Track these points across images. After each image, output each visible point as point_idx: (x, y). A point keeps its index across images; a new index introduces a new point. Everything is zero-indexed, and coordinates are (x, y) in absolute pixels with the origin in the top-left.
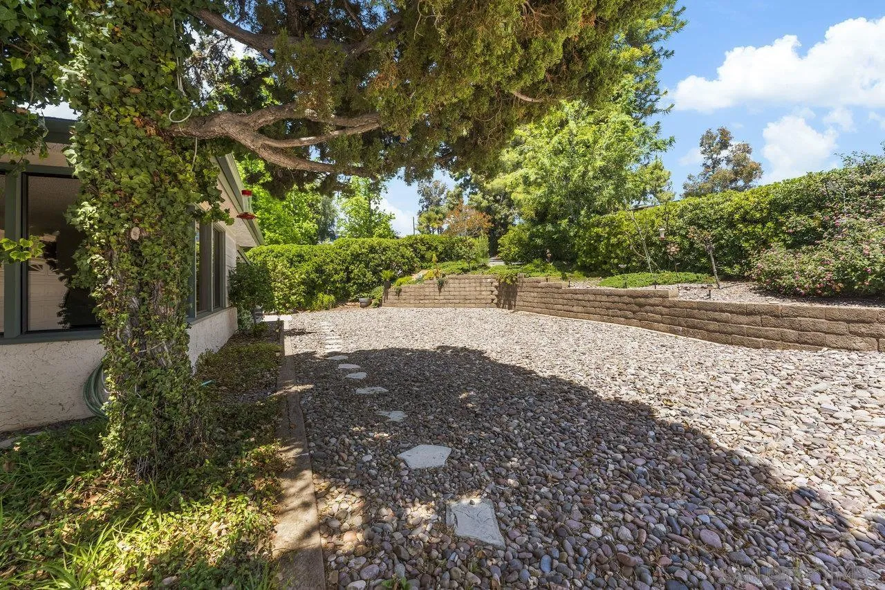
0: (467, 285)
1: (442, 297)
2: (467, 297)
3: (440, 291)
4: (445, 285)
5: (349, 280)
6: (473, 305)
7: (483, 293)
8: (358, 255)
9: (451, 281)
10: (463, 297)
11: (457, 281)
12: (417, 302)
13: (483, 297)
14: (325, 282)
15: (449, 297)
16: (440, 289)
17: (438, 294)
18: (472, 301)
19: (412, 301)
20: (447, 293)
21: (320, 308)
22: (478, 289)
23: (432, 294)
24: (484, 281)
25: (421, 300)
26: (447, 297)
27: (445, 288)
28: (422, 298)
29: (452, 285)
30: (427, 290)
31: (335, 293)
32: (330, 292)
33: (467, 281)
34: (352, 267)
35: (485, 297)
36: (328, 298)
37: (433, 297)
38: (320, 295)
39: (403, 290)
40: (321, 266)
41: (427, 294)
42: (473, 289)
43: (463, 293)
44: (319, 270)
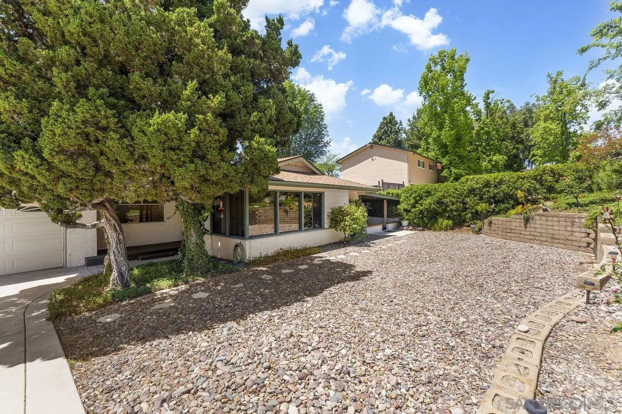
0: (556, 223)
1: (527, 233)
2: (555, 236)
3: (526, 227)
4: (531, 221)
5: (465, 209)
6: (563, 246)
7: (576, 234)
8: (474, 190)
9: (537, 218)
10: (550, 236)
11: (544, 218)
12: (504, 234)
13: (575, 238)
14: (445, 211)
15: (536, 234)
16: (526, 225)
17: (524, 229)
18: (562, 242)
19: (500, 233)
20: (533, 230)
21: (441, 229)
22: (569, 229)
23: (518, 228)
24: (577, 220)
25: (507, 233)
26: (532, 233)
27: (531, 224)
28: (509, 231)
29: (538, 222)
30: (513, 224)
31: (453, 220)
32: (449, 218)
33: (555, 219)
34: (468, 199)
35: (578, 239)
36: (446, 222)
37: (518, 232)
38: (441, 220)
39: (493, 222)
40: (441, 199)
41: (513, 228)
42: (563, 228)
43: (552, 232)
44: (439, 202)
